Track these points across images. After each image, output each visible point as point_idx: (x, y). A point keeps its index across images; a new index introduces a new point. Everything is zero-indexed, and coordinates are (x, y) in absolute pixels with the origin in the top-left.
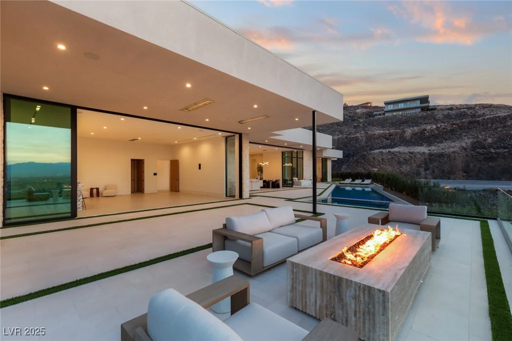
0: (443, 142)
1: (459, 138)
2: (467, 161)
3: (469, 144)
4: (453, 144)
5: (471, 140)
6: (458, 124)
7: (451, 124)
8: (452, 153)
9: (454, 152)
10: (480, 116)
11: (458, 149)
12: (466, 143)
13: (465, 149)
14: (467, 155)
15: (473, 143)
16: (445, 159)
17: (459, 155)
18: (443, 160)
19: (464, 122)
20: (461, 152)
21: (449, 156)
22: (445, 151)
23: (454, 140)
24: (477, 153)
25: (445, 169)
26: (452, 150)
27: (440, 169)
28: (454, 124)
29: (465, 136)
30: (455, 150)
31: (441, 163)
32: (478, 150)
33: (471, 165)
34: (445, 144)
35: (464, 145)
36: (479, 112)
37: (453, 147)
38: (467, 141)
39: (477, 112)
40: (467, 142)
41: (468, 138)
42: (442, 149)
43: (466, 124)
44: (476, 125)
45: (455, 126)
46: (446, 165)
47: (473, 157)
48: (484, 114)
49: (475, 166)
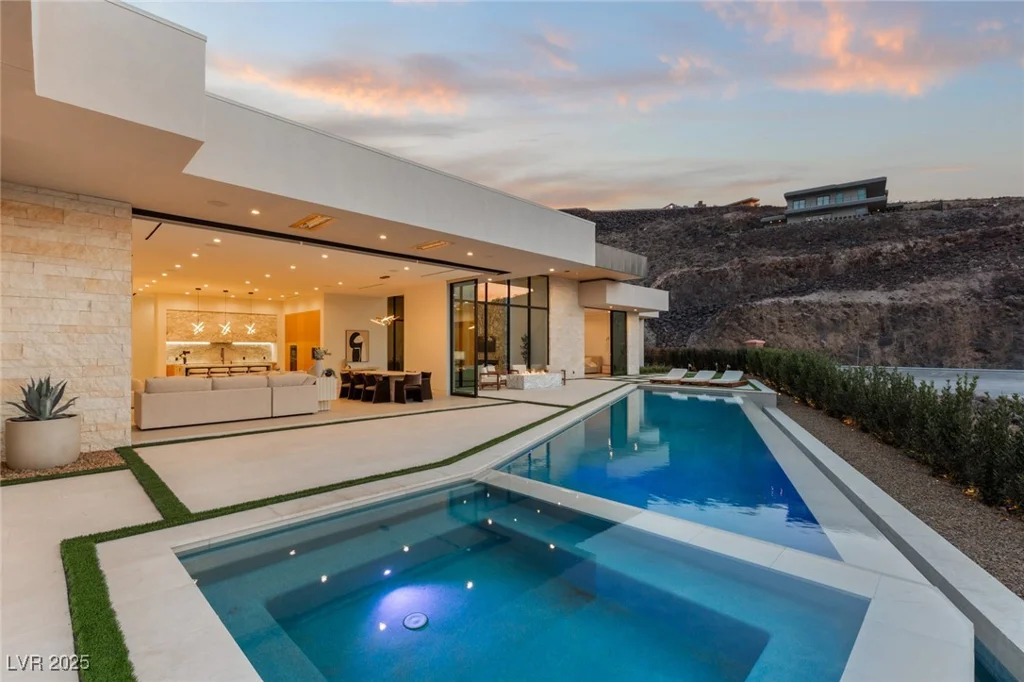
0: (923, 280)
1: (964, 269)
2: (983, 323)
3: (986, 284)
4: (947, 285)
5: (991, 275)
6: (954, 240)
7: (940, 240)
8: (947, 304)
9: (951, 303)
10: (1007, 221)
11: (959, 294)
12: (981, 281)
13: (979, 296)
14: (983, 310)
15: (997, 282)
16: (929, 319)
17: (965, 310)
18: (925, 320)
19: (969, 236)
20: (969, 303)
21: (939, 312)
22: (931, 301)
23: (949, 274)
24: (1008, 304)
25: (930, 341)
26: (946, 297)
27: (918, 342)
28: (949, 240)
29: (975, 265)
30: (954, 297)
31: (919, 328)
32: (1011, 297)
33: (995, 333)
34: (929, 284)
35: (975, 285)
36: (1005, 211)
37: (949, 292)
38: (980, 275)
39: (999, 212)
40: (982, 278)
41: (984, 270)
42: (922, 295)
43: (974, 240)
44: (999, 240)
45: (948, 244)
46: (931, 334)
47: (998, 315)
48: (1017, 216)
49: (1003, 335)
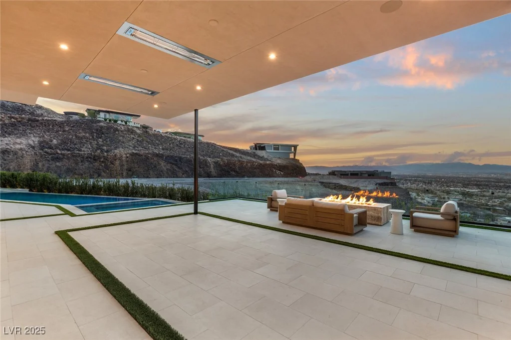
0: (6, 137)
1: (24, 134)
2: (36, 160)
3: (36, 143)
4: (18, 141)
5: (37, 139)
6: (16, 119)
7: (8, 117)
8: (19, 150)
9: (21, 149)
10: (38, 116)
11: (24, 146)
12: (33, 141)
13: (33, 147)
14: (35, 154)
15: (40, 143)
16: (10, 156)
17: (28, 153)
18: (8, 157)
19: (23, 118)
20: (29, 150)
21: (15, 153)
22: (11, 147)
23: (18, 135)
24: (45, 152)
25: (11, 167)
26: (18, 146)
27: (5, 167)
28: (13, 118)
29: (30, 133)
30: (22, 147)
31: (5, 160)
32: (46, 149)
33: (40, 165)
34: (10, 139)
35: (31, 143)
36: (37, 111)
37: (19, 144)
38: (33, 138)
39: (35, 111)
40: (34, 140)
41: (34, 136)
42: (6, 144)
43: (25, 120)
44: (38, 124)
45: (13, 120)
46: (12, 164)
47: (41, 157)
48: (42, 114)
49: (43, 165)
